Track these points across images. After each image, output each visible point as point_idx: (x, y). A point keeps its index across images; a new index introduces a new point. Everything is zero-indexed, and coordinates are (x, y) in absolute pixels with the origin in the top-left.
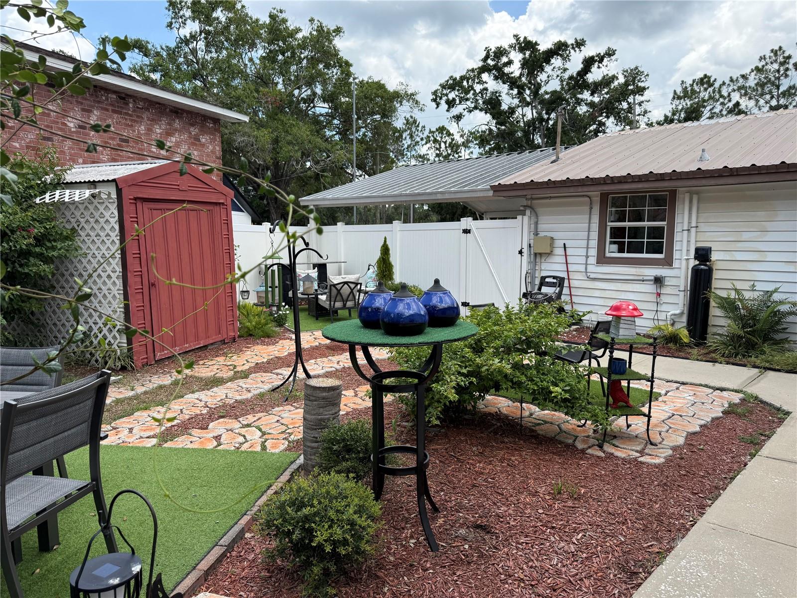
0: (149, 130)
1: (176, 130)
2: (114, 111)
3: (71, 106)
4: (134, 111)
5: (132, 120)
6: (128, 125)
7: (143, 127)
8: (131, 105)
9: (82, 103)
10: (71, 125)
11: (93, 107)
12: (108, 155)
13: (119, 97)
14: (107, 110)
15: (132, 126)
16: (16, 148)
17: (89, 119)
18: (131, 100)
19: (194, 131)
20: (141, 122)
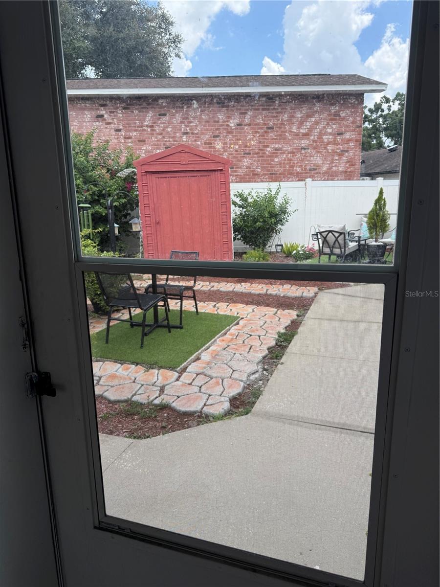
0: (292, 116)
1: (316, 112)
2: (263, 110)
3: (233, 113)
4: (280, 105)
5: (277, 113)
6: (274, 117)
7: (286, 116)
8: (277, 102)
9: (240, 109)
10: (232, 125)
11: (247, 110)
12: (257, 140)
13: (268, 98)
14: (258, 110)
15: (277, 116)
16: (199, 145)
17: (244, 118)
18: (277, 99)
19: (333, 109)
20: (285, 112)
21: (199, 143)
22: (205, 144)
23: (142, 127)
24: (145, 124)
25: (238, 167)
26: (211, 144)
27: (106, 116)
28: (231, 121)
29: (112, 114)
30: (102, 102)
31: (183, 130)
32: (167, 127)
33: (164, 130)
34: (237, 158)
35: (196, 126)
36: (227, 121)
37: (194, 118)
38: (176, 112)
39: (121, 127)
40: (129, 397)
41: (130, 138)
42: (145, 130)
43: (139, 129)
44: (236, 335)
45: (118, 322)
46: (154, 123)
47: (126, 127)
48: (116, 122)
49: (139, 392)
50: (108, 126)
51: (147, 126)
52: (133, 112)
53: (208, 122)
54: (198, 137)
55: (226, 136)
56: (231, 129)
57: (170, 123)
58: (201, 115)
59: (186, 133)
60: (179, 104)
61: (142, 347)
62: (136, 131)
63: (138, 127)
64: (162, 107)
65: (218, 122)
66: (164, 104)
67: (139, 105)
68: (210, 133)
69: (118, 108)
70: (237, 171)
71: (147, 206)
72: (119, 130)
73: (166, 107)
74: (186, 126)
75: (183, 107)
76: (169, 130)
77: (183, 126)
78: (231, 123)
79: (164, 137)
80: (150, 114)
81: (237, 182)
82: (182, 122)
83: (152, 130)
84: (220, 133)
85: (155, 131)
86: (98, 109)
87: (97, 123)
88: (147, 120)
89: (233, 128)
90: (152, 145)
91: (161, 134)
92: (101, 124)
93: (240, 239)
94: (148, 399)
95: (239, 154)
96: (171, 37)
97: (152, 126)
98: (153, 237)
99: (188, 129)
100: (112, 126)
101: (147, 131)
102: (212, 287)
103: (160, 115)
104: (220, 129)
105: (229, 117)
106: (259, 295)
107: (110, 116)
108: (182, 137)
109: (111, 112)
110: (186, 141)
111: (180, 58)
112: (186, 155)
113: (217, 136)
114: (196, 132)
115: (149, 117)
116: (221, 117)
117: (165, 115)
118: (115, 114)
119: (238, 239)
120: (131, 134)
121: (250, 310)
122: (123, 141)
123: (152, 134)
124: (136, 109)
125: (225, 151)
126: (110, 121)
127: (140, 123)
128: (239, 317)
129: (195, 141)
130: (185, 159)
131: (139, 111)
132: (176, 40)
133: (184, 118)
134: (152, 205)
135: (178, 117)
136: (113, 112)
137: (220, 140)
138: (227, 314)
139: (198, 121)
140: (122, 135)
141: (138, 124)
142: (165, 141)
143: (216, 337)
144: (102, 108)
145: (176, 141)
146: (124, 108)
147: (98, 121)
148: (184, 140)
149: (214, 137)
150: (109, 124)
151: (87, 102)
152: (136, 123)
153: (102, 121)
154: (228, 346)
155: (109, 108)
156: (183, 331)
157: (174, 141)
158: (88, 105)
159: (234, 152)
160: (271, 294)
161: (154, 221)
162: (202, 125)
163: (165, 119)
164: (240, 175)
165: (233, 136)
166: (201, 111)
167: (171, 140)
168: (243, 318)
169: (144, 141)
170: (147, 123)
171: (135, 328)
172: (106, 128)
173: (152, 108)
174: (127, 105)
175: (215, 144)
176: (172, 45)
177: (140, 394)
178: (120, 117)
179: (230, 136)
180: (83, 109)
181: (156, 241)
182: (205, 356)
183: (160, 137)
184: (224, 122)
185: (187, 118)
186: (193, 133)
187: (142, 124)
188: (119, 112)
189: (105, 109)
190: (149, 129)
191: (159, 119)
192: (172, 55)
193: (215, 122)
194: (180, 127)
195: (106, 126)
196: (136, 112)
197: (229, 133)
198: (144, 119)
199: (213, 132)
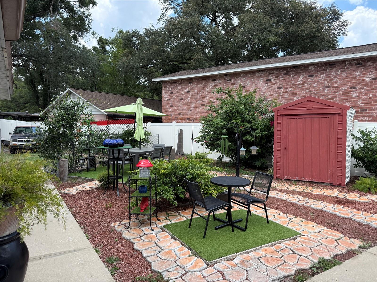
3: (369, 70)
9: (375, 67)
21: (338, 93)
22: (343, 94)
23: (295, 85)
24: (298, 83)
25: (371, 110)
26: (348, 93)
27: (272, 80)
28: (367, 76)
29: (276, 78)
30: (271, 72)
31: (325, 85)
32: (314, 84)
33: (311, 86)
34: (371, 103)
35: (337, 82)
36: (363, 77)
37: (335, 76)
38: (321, 73)
39: (281, 86)
40: (161, 271)
41: (287, 92)
42: (297, 87)
43: (293, 86)
44: (282, 248)
45: (199, 216)
46: (305, 82)
47: (284, 86)
48: (278, 83)
49: (170, 270)
50: (273, 86)
51: (299, 84)
52: (290, 76)
53: (346, 78)
54: (337, 89)
55: (362, 87)
56: (367, 82)
57: (315, 81)
58: (341, 74)
59: (328, 87)
60: (324, 68)
61: (204, 237)
62: (291, 87)
63: (293, 85)
64: (311, 71)
65: (355, 77)
66: (312, 69)
67: (295, 71)
68: (347, 86)
69: (281, 74)
70: (370, 113)
71: (279, 137)
72: (280, 88)
73: (314, 71)
74: (328, 82)
75: (327, 70)
76: (315, 85)
77: (326, 83)
78: (366, 78)
79: (310, 91)
80: (302, 76)
81: (369, 121)
82: (325, 80)
83: (302, 87)
84: (356, 85)
85: (305, 87)
86: (268, 76)
87: (267, 84)
88: (300, 80)
89: (368, 81)
90: (301, 96)
91: (309, 89)
92: (269, 85)
93: (362, 167)
94: (169, 278)
95: (372, 100)
96: (340, 23)
97: (303, 84)
98: (281, 158)
99: (329, 84)
100: (276, 85)
101: (299, 87)
102: (306, 203)
103: (309, 76)
104: (356, 83)
105: (365, 74)
106: (343, 219)
107: (275, 79)
108: (324, 90)
109: (276, 77)
110: (327, 92)
111: (347, 35)
112: (311, 104)
113: (354, 88)
114: (336, 86)
115: (301, 79)
116: (358, 74)
117: (313, 76)
118: (278, 78)
119: (360, 167)
120: (287, 90)
121: (317, 230)
122: (281, 94)
123: (303, 89)
124: (293, 74)
125: (360, 98)
126: (274, 83)
127: (294, 82)
128: (301, 234)
129: (335, 92)
130: (310, 106)
131: (295, 75)
132: (344, 25)
133: (327, 77)
134: (282, 137)
135: (323, 77)
136: (277, 77)
137: (356, 91)
138: (293, 229)
139: (338, 79)
140: (281, 91)
141: (293, 83)
142: (311, 93)
143: (262, 246)
144: (271, 75)
145: (320, 93)
146: (285, 74)
147: (267, 83)
148: (326, 92)
149: (351, 88)
150: (274, 84)
151: (262, 72)
152: (292, 83)
153: (270, 83)
154: (266, 256)
155: (275, 75)
156: (244, 233)
157: (318, 93)
158: (262, 74)
159: (368, 99)
160: (354, 220)
161: (283, 147)
162: (341, 81)
163: (312, 79)
164: (373, 116)
165: (368, 87)
166: (341, 72)
167: (315, 92)
168: (304, 236)
169: (296, 94)
170: (299, 82)
171: (216, 221)
172: (272, 87)
173: (304, 72)
174: (287, 72)
175: (351, 94)
176: (341, 28)
177: (170, 272)
178: (281, 80)
179: (365, 88)
180: (259, 77)
181: (283, 161)
182: (239, 259)
183: (308, 91)
184: (360, 77)
185: (329, 77)
186: (333, 87)
187: (296, 82)
188: (281, 76)
189: (272, 76)
190: (300, 86)
191: (308, 79)
192: (340, 34)
193: (353, 78)
194: (324, 83)
195: (272, 86)
196: (292, 76)
197: (364, 85)
198: (298, 80)
199: (350, 86)
